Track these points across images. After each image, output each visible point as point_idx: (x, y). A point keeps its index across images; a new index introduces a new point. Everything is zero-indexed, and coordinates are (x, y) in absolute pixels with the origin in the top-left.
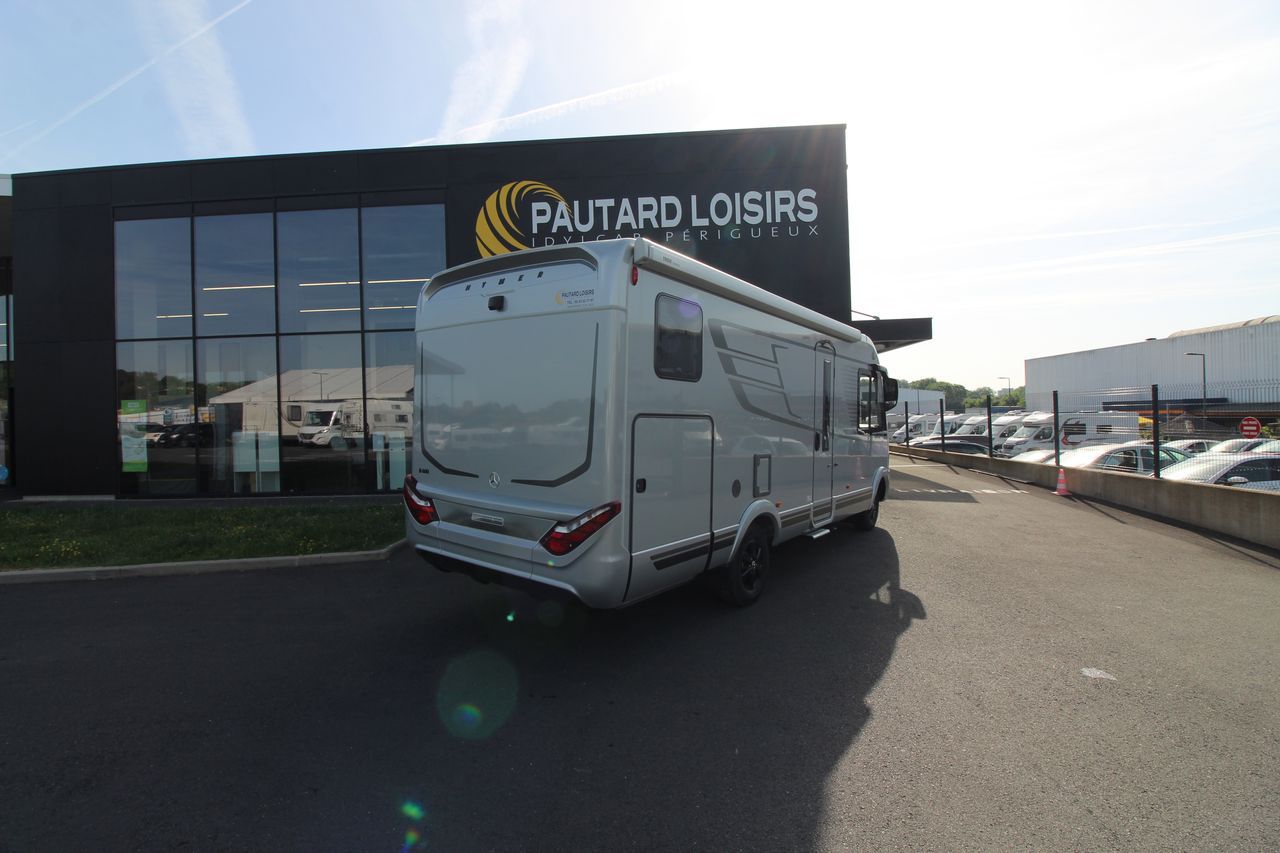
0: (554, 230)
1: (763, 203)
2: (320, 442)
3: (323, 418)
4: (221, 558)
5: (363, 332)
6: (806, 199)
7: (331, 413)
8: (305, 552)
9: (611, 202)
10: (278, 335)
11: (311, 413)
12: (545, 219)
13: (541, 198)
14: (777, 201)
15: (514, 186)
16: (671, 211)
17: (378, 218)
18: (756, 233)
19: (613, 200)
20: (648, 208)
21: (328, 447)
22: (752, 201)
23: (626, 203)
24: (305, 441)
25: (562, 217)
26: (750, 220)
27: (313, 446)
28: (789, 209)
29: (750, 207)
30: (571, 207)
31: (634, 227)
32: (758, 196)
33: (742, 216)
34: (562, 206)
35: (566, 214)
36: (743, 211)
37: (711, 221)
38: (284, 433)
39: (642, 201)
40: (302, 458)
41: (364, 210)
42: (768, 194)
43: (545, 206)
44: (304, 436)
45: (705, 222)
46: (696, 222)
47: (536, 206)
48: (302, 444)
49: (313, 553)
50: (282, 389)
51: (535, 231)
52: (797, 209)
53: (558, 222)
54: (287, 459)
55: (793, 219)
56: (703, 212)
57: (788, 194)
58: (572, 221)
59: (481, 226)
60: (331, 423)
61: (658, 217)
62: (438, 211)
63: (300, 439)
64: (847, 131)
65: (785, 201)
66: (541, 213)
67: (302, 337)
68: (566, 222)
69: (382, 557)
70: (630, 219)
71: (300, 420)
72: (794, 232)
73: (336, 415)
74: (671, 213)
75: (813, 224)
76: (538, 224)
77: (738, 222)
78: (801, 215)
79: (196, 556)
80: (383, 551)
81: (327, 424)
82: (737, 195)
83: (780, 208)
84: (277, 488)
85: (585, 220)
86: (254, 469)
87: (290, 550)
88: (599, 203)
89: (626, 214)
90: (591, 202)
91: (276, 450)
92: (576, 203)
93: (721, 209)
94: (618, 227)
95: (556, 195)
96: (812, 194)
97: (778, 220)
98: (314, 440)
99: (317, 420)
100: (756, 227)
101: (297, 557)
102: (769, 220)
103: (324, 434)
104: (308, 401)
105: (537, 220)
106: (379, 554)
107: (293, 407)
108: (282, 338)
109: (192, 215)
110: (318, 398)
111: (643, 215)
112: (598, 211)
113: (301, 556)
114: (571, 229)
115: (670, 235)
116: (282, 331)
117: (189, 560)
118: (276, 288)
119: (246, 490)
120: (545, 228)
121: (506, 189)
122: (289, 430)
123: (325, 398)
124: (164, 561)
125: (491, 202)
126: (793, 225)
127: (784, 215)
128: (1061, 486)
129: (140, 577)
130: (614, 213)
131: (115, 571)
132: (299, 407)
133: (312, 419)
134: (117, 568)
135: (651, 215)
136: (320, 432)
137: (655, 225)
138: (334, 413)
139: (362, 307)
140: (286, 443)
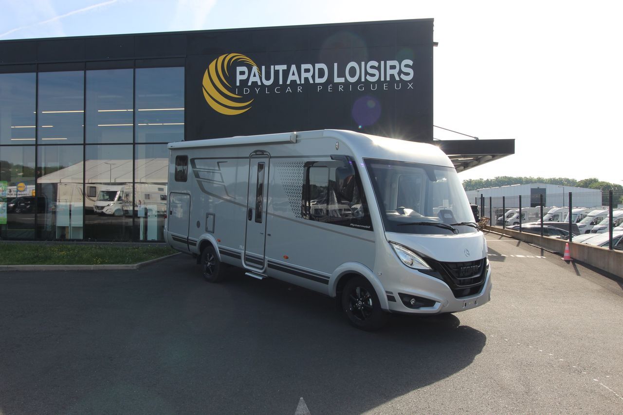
0: (250, 84)
1: (379, 69)
2: (107, 213)
3: (111, 195)
4: (55, 264)
5: (134, 144)
6: (407, 66)
7: (115, 193)
8: (97, 263)
9: (285, 67)
10: (84, 144)
11: (103, 192)
12: (244, 77)
13: (242, 64)
14: (388, 67)
15: (226, 57)
16: (321, 73)
17: (144, 74)
18: (374, 87)
19: (286, 66)
20: (307, 71)
21: (113, 215)
22: (372, 67)
23: (293, 68)
24: (98, 211)
25: (255, 76)
26: (370, 79)
27: (103, 214)
28: (395, 72)
29: (370, 71)
30: (260, 70)
31: (298, 82)
32: (376, 64)
33: (365, 76)
34: (255, 69)
35: (257, 74)
36: (366, 73)
37: (346, 79)
38: (87, 205)
39: (304, 67)
40: (96, 222)
41: (137, 70)
42: (382, 63)
43: (245, 69)
44: (98, 207)
45: (342, 80)
46: (337, 80)
47: (239, 69)
48: (96, 213)
49: (100, 264)
50: (87, 173)
51: (238, 84)
52: (400, 72)
53: (252, 79)
54: (87, 222)
55: (397, 78)
56: (341, 74)
57: (395, 63)
58: (261, 78)
59: (206, 81)
60: (116, 199)
61: (313, 77)
62: (181, 71)
63: (95, 210)
64: (434, 23)
65: (393, 67)
66: (242, 73)
67: (99, 146)
68: (257, 79)
69: (135, 268)
70: (296, 77)
71: (95, 197)
72: (398, 87)
73: (120, 194)
74: (321, 74)
75: (410, 82)
76: (240, 80)
77: (363, 80)
78: (402, 76)
79: (43, 262)
80: (136, 265)
81: (112, 199)
82: (363, 63)
83: (390, 72)
84: (81, 237)
85: (268, 78)
86: (68, 225)
87: (89, 262)
88: (277, 67)
89: (293, 74)
90: (272, 67)
91: (81, 217)
92: (263, 68)
93: (353, 72)
94: (288, 82)
95: (251, 62)
96: (410, 63)
97: (388, 79)
98: (104, 210)
99: (107, 197)
100: (374, 83)
101: (92, 266)
102: (382, 79)
103: (111, 207)
104: (101, 183)
105: (239, 78)
106: (133, 267)
107: (91, 187)
108: (87, 147)
109: (37, 71)
110: (108, 181)
111: (304, 75)
112: (277, 72)
113: (94, 265)
114: (259, 84)
115: (320, 88)
116: (87, 142)
117: (40, 264)
118: (85, 112)
119: (63, 237)
120: (244, 83)
121: (221, 58)
122: (89, 204)
123: (113, 181)
124: (28, 264)
125: (212, 66)
126: (398, 82)
127: (392, 76)
128: (566, 254)
129: (17, 271)
130: (286, 73)
131: (5, 267)
132: (95, 187)
133: (104, 196)
134: (6, 266)
135: (309, 75)
136: (108, 205)
137: (311, 81)
138: (118, 193)
139: (134, 124)
140: (87, 212)
